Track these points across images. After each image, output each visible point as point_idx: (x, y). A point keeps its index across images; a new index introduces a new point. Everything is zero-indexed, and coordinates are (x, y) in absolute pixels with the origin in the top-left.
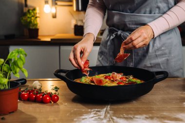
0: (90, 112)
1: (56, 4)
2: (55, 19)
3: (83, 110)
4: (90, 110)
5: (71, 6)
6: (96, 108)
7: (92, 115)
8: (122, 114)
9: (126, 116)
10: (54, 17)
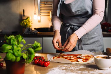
0: (57, 67)
1: (41, 14)
2: (40, 23)
5: (49, 15)
6: (60, 65)
7: (58, 68)
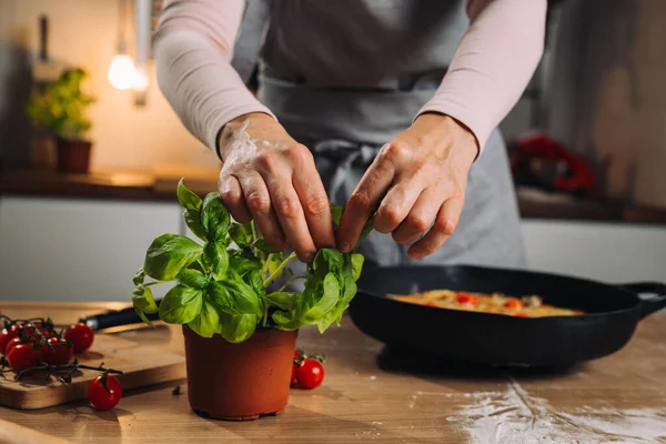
3: (449, 395)
4: (468, 395)
8: (581, 406)
9: (596, 411)
10: (140, 102)
